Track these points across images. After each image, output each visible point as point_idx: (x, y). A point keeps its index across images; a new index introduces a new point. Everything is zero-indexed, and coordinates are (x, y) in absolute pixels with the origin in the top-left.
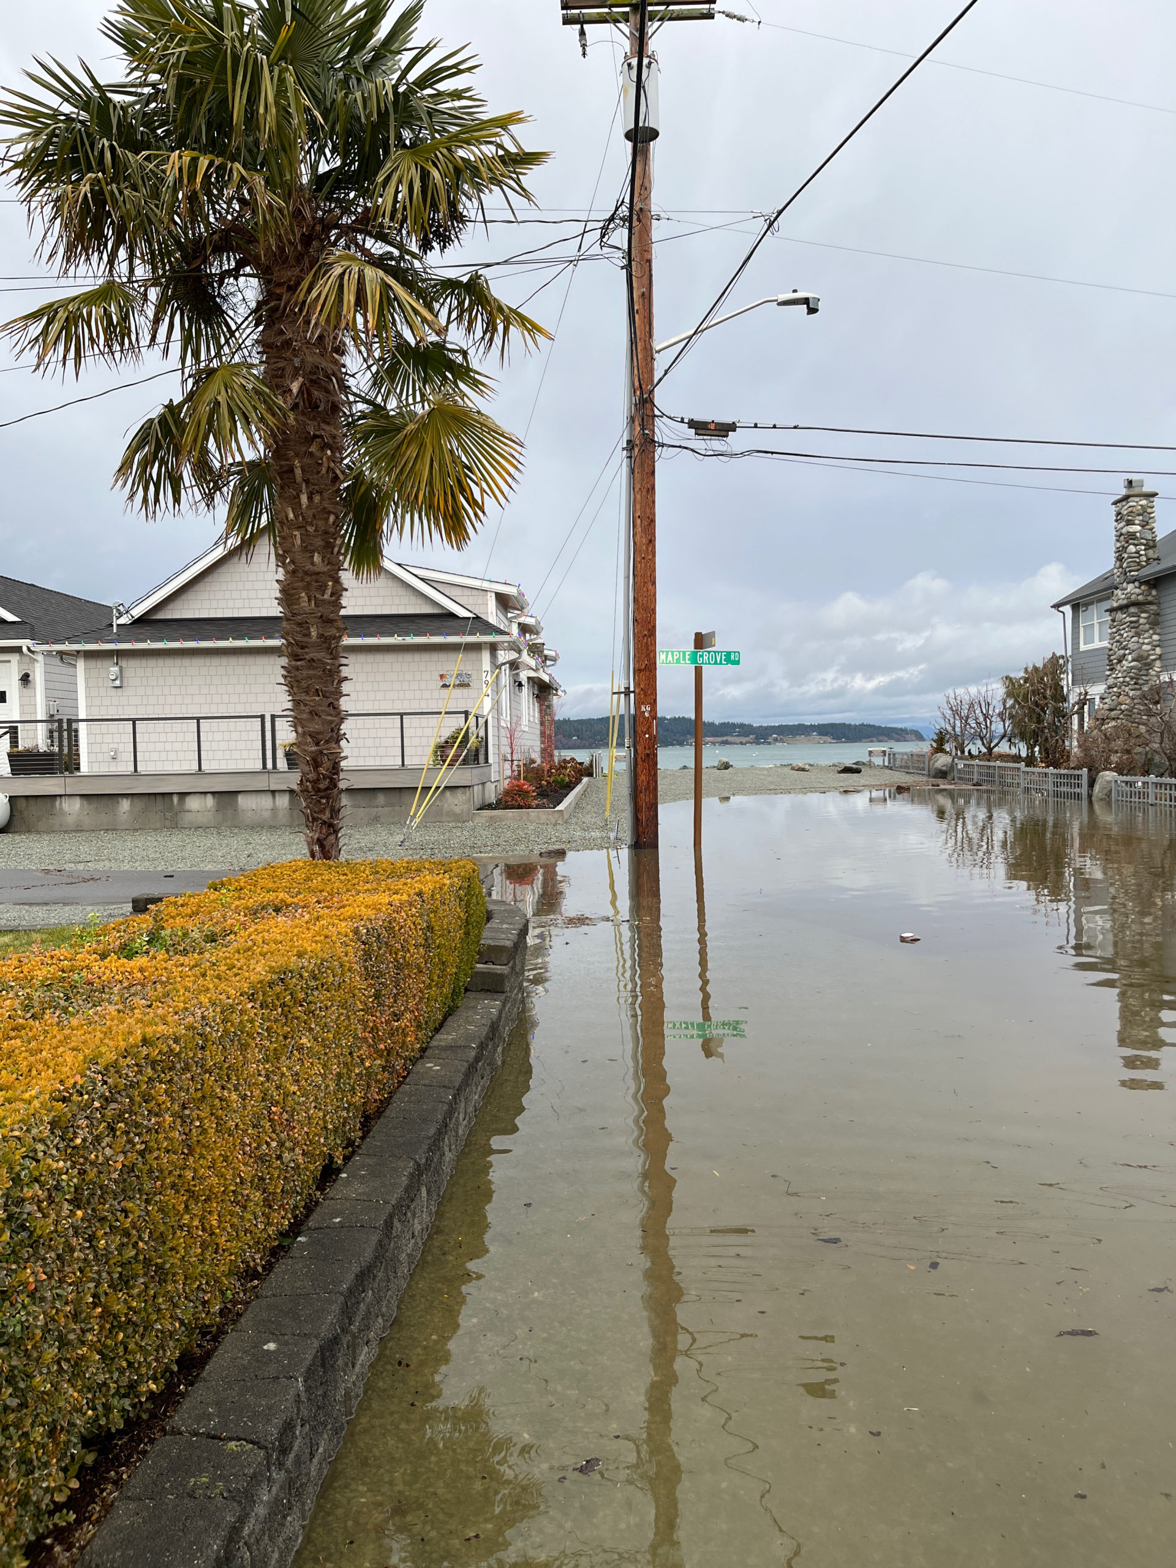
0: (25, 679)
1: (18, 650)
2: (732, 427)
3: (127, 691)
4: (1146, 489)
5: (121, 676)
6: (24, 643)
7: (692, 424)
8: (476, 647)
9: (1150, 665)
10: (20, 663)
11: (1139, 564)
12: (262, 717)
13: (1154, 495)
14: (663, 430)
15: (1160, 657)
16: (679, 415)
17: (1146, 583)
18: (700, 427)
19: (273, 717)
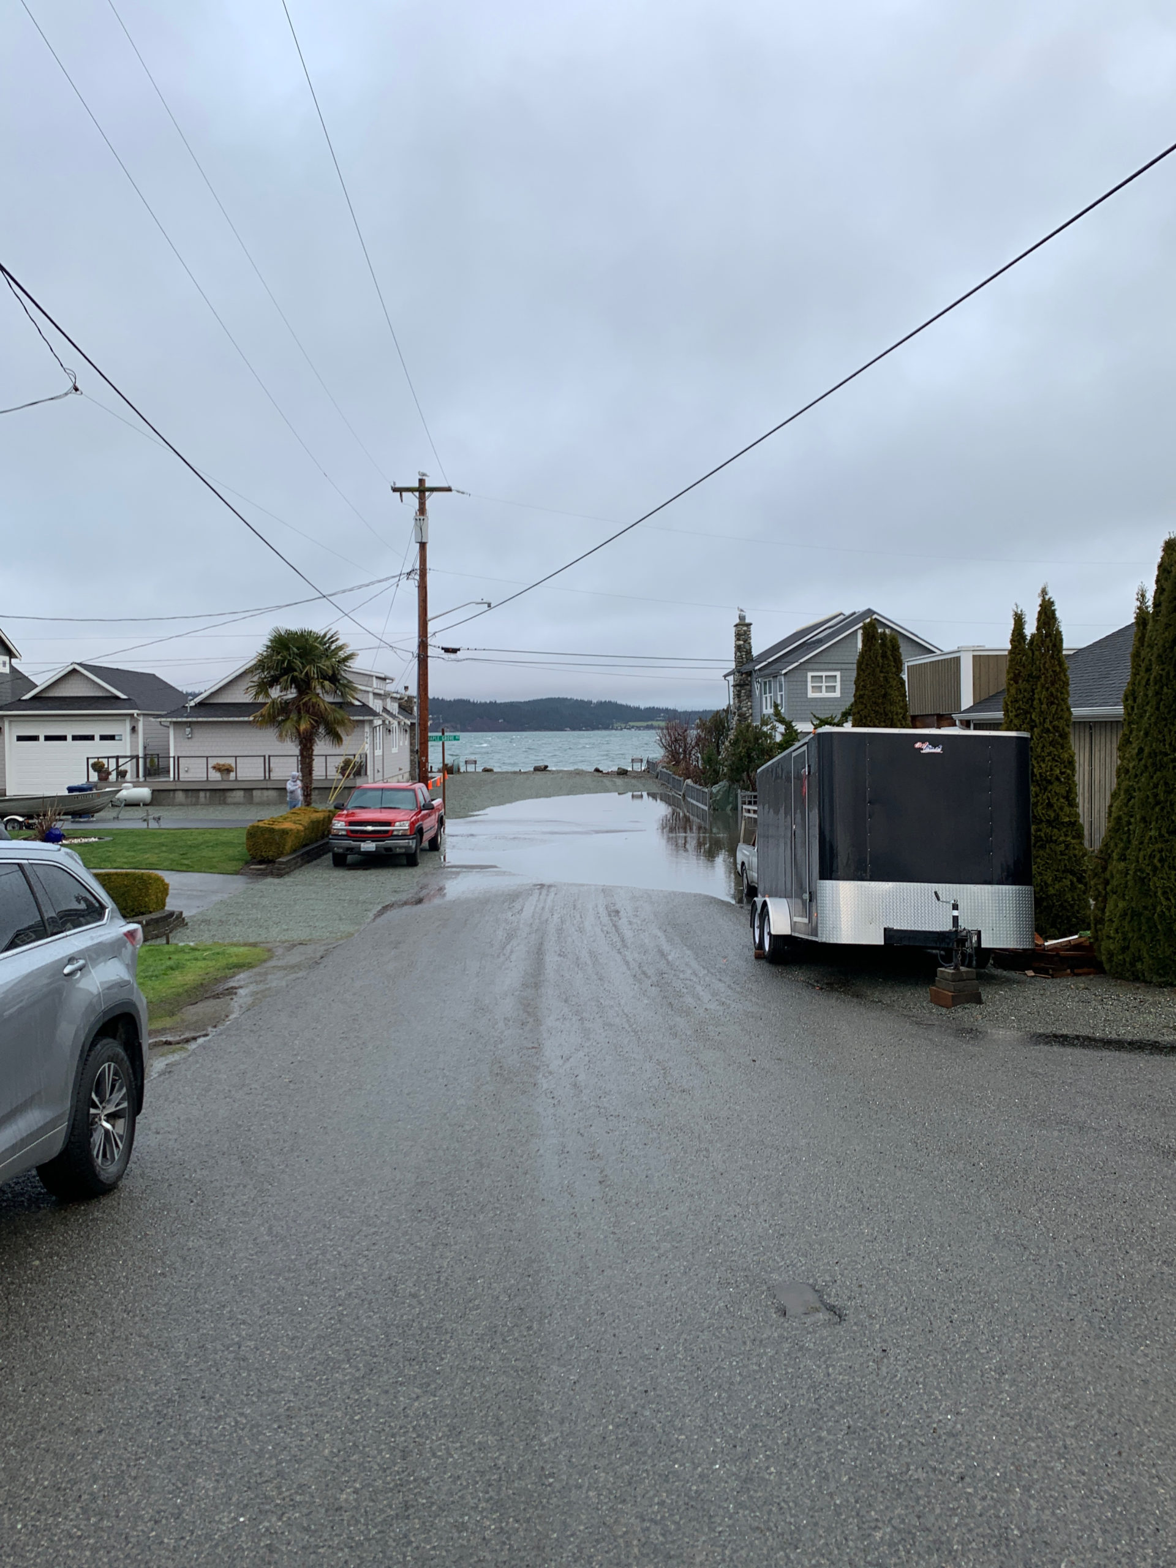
0: (134, 730)
1: (132, 715)
2: (459, 650)
3: (194, 740)
4: (747, 621)
5: (191, 733)
6: (135, 712)
7: (443, 649)
8: (363, 722)
9: (746, 719)
10: (131, 721)
11: (742, 662)
12: (264, 756)
13: (751, 624)
14: (431, 652)
15: (751, 715)
16: (437, 645)
17: (746, 673)
18: (447, 650)
19: (269, 756)
